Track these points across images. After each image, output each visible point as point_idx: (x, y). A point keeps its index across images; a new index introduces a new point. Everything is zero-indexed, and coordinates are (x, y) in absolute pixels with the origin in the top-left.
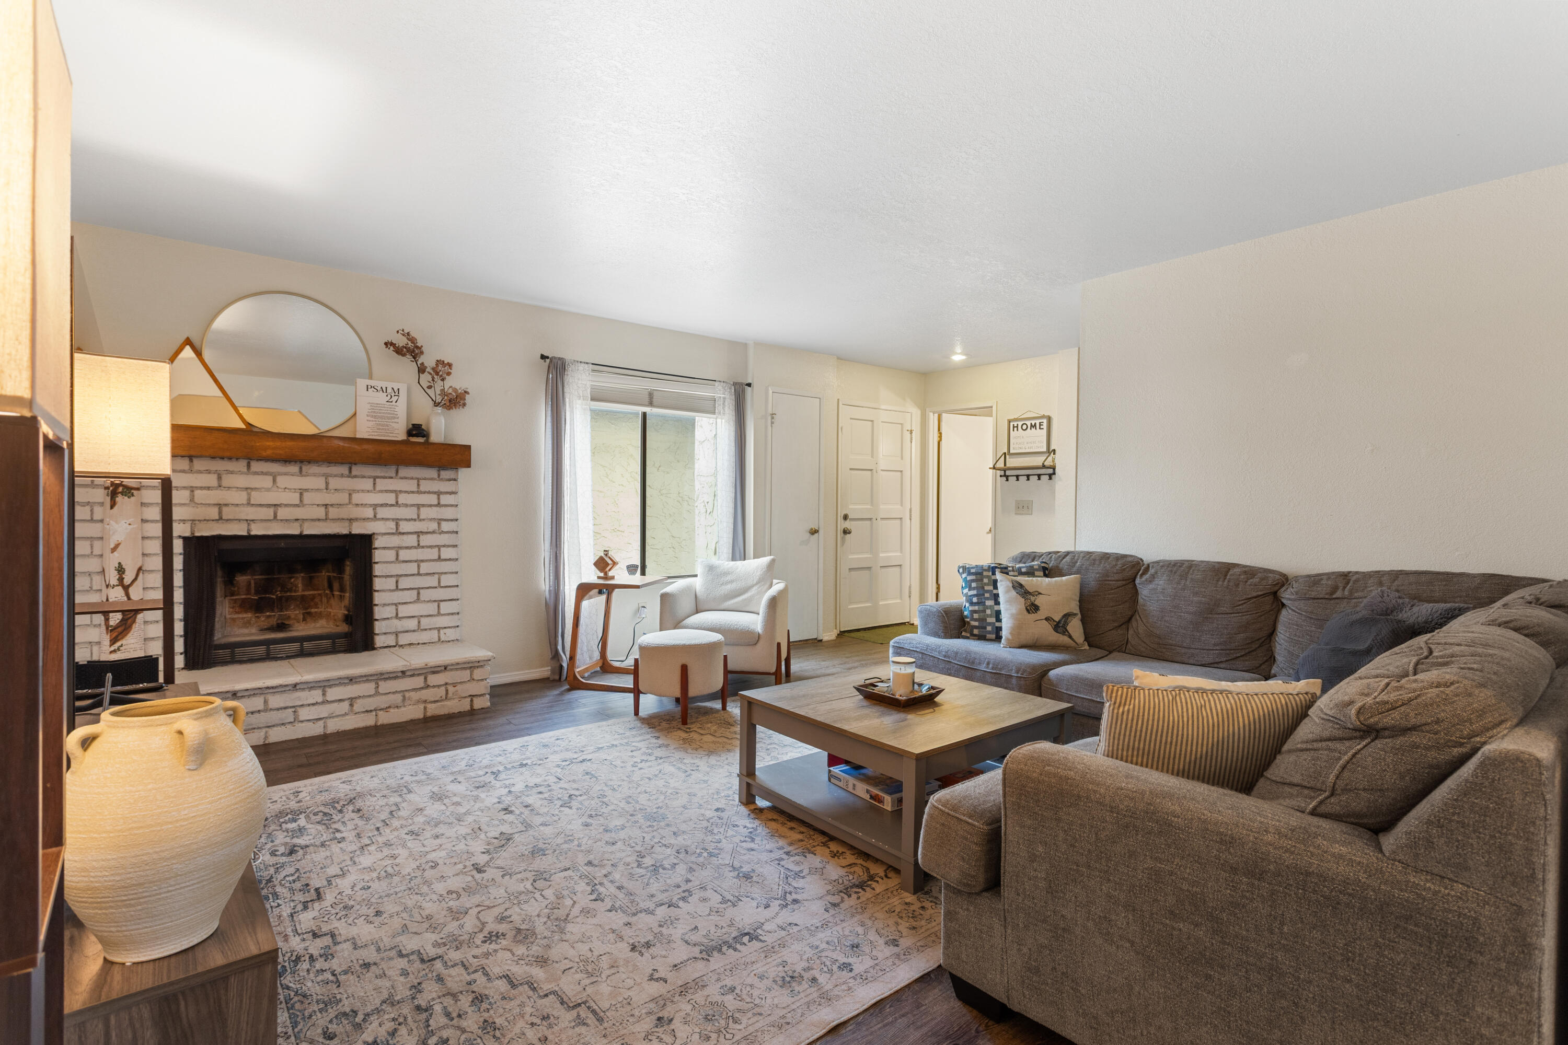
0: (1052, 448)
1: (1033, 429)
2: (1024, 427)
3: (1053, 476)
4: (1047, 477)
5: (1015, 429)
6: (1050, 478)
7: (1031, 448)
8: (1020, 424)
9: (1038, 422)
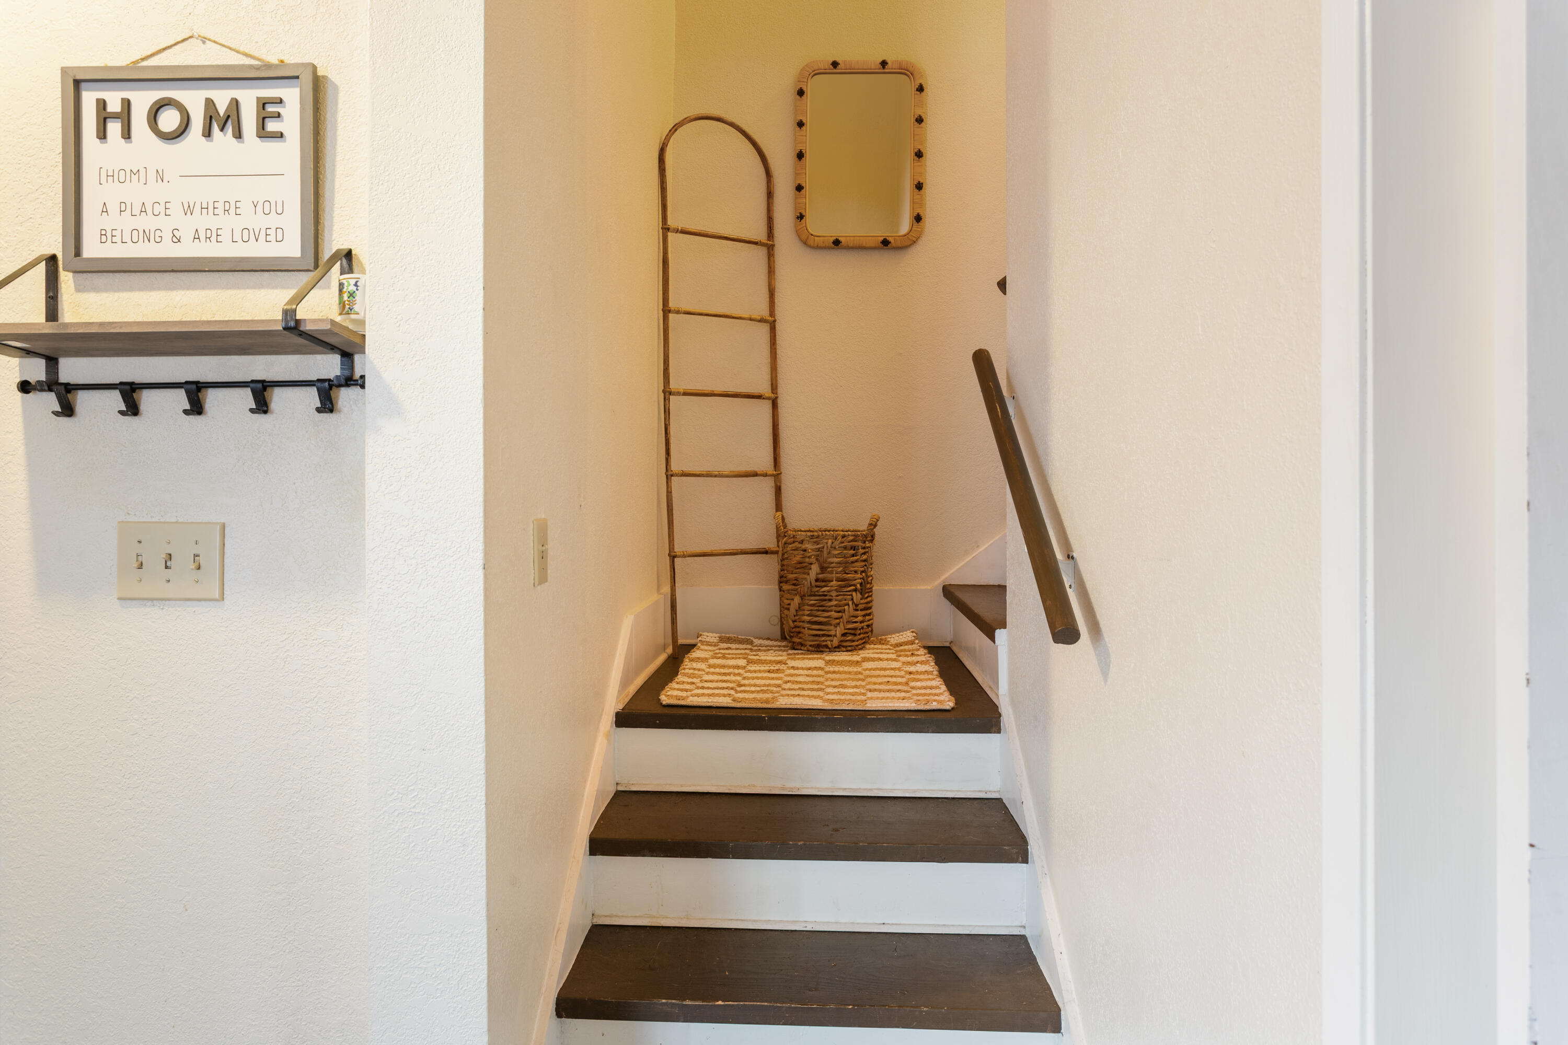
0: (335, 241)
1: (223, 139)
2: (169, 120)
3: (345, 396)
4: (311, 397)
5: (114, 128)
6: (327, 405)
7: (213, 235)
8: (142, 100)
9: (248, 98)
